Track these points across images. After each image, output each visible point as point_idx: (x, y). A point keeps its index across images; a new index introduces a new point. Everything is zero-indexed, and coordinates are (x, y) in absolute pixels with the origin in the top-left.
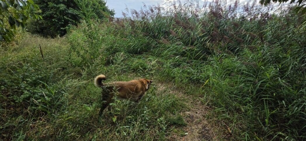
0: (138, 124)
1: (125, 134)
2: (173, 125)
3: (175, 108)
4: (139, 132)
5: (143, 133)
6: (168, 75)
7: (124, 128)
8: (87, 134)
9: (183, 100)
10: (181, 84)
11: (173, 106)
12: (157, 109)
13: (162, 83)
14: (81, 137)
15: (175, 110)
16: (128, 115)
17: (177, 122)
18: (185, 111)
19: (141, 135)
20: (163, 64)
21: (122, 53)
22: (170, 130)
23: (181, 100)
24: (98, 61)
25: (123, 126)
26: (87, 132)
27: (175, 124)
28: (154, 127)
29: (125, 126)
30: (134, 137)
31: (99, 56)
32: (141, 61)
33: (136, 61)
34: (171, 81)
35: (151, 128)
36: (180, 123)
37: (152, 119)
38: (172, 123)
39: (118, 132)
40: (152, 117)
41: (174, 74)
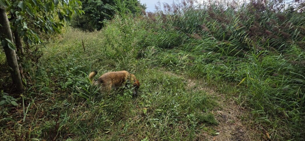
0: (168, 118)
1: (155, 127)
2: (203, 122)
3: (206, 106)
4: (169, 126)
5: (172, 127)
6: (199, 71)
7: (153, 120)
8: (120, 122)
9: (214, 98)
10: (213, 81)
11: (203, 103)
12: (187, 105)
13: (193, 79)
14: (115, 124)
15: (206, 107)
16: (158, 108)
17: (207, 120)
18: (216, 110)
19: (170, 129)
20: (194, 60)
21: (153, 47)
22: (200, 128)
23: (213, 98)
24: (130, 54)
25: (153, 118)
26: (120, 120)
27: (205, 122)
28: (183, 123)
29: (155, 118)
30: (164, 131)
31: (131, 50)
32: (172, 55)
33: (166, 56)
34: (202, 77)
35: (180, 124)
36: (211, 122)
37: (182, 114)
38: (203, 121)
39: (148, 123)
40: (182, 112)
41: (206, 71)
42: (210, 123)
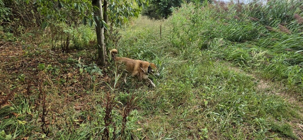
1: (215, 120)
2: (275, 132)
5: (235, 126)
11: (278, 110)
12: (255, 108)
13: (266, 80)
15: (281, 116)
16: (219, 103)
21: (221, 39)
25: (213, 112)
29: (216, 112)
32: (242, 50)
42: (285, 135)
